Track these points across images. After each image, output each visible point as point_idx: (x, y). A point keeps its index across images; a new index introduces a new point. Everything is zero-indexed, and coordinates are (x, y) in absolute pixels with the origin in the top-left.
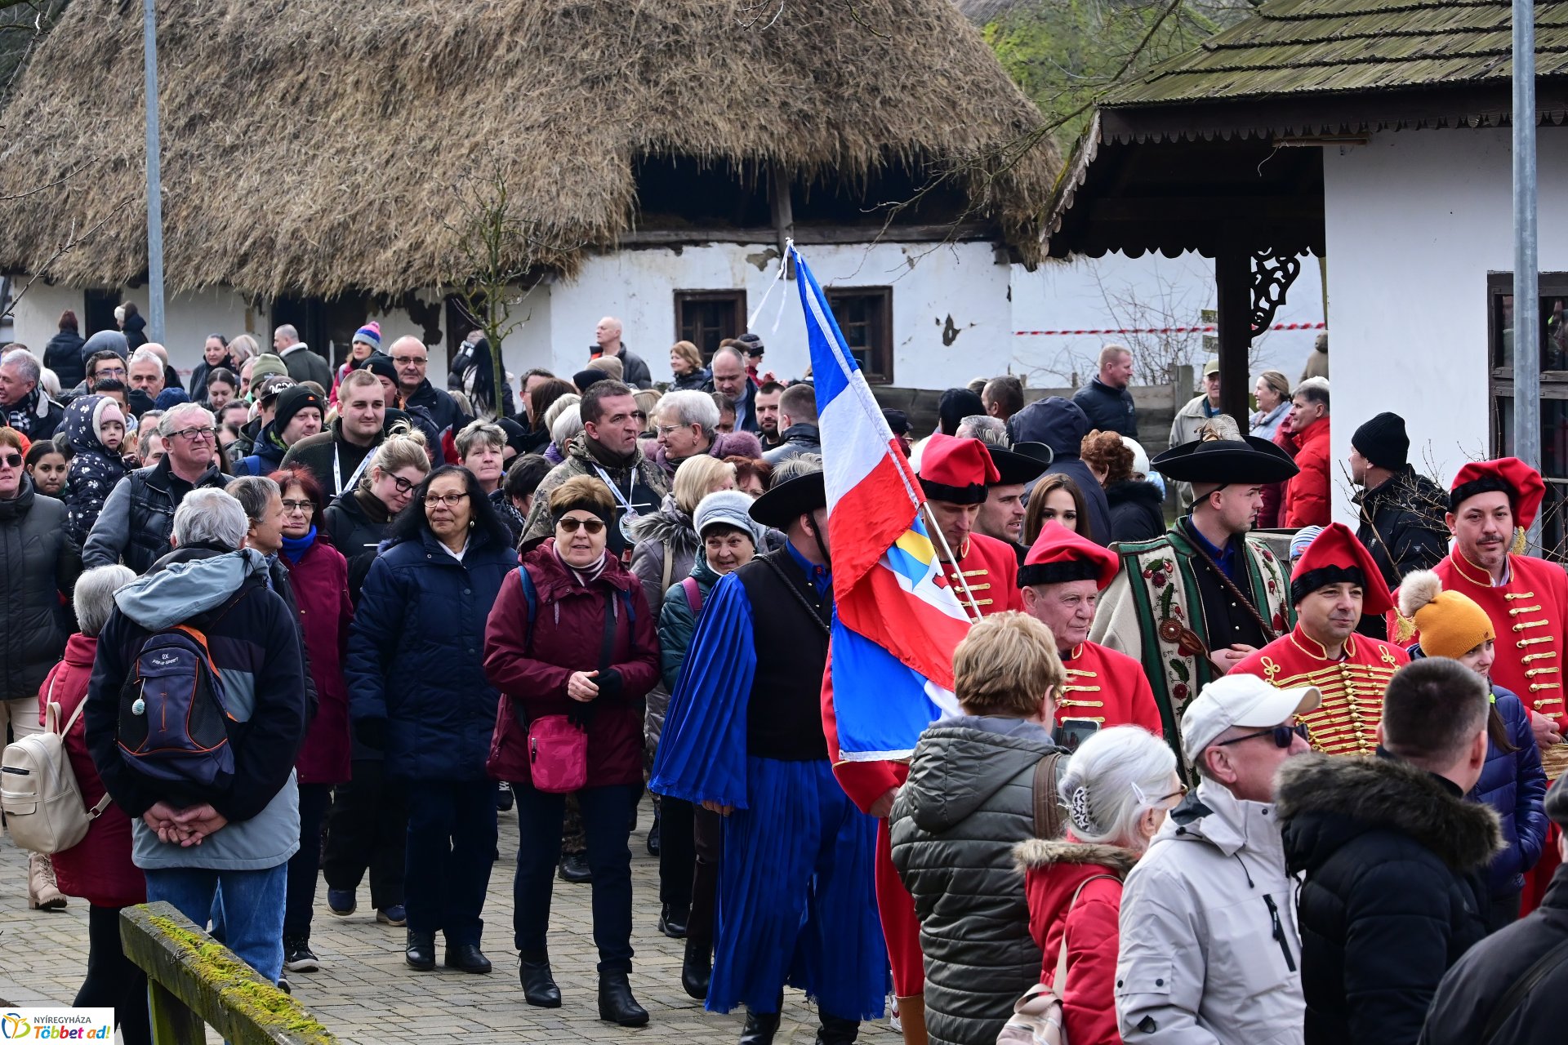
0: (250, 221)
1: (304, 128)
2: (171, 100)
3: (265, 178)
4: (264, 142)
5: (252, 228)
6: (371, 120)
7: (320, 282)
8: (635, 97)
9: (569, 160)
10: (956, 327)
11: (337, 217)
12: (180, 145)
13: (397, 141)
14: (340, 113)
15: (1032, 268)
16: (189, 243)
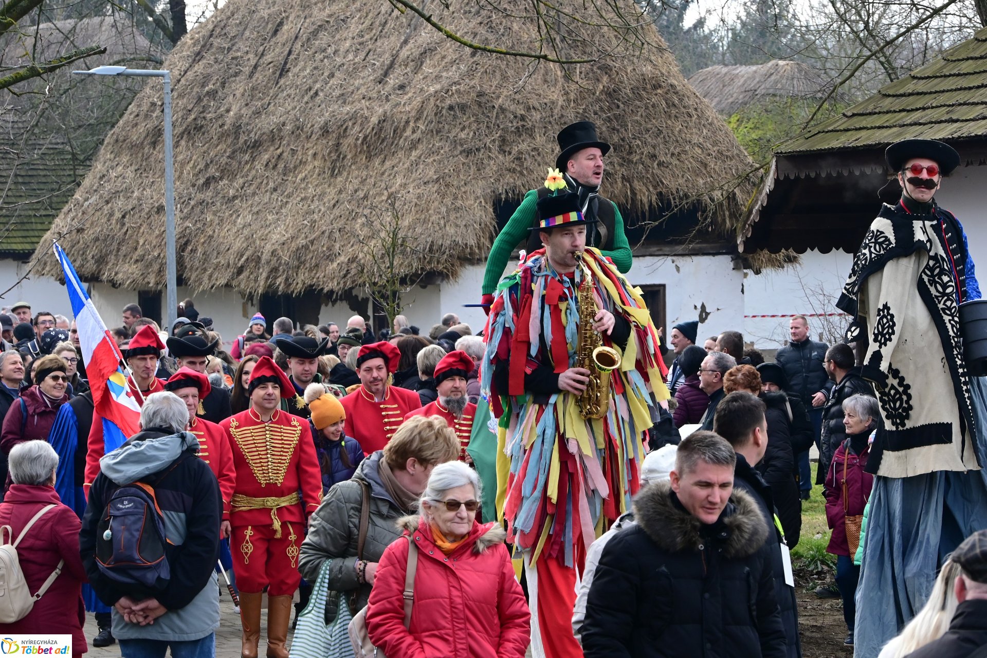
0: (245, 245)
1: (280, 184)
2: (194, 167)
3: (255, 217)
4: (254, 194)
5: (246, 249)
6: (324, 179)
7: (290, 284)
8: (496, 162)
9: (452, 203)
10: (708, 311)
11: (301, 241)
12: (200, 196)
13: (340, 192)
14: (304, 174)
15: (757, 272)
16: (205, 260)
